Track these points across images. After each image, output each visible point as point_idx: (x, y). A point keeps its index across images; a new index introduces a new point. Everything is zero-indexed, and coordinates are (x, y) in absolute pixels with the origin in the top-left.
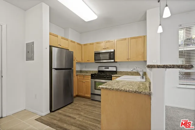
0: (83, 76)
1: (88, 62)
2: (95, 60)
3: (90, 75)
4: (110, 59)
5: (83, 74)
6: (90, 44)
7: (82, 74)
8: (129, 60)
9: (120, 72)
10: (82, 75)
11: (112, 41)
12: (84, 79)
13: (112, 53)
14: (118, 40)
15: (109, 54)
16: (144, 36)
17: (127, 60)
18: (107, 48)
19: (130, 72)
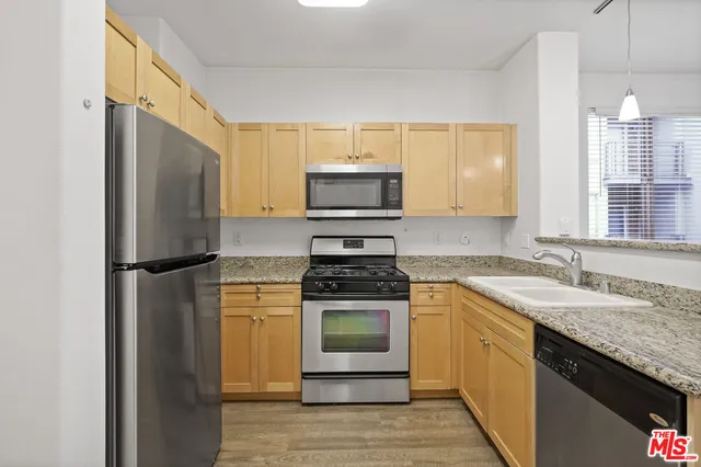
0: (253, 288)
1: (266, 214)
2: (309, 207)
3: (299, 280)
4: (385, 205)
5: (253, 280)
6: (280, 128)
7: (246, 280)
8: (460, 213)
9: (410, 258)
10: (251, 283)
11: (390, 128)
12: (260, 303)
13: (396, 181)
14: (414, 128)
15: (380, 181)
16: (512, 127)
17: (453, 213)
18: (369, 156)
19: (447, 259)
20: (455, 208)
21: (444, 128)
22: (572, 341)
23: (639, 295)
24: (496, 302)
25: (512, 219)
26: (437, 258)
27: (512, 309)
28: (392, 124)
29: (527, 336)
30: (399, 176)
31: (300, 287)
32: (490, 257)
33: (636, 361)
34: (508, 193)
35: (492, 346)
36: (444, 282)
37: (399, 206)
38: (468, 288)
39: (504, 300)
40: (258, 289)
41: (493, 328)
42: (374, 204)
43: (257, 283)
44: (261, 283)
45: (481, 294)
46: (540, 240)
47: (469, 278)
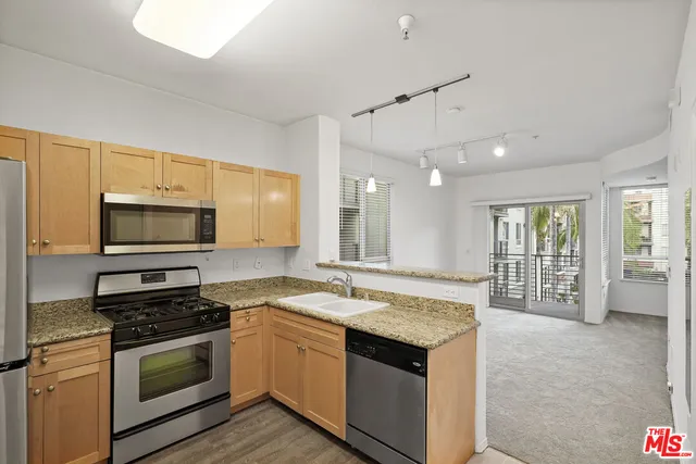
0: (35, 353)
1: (35, 251)
3: (108, 329)
4: (198, 238)
5: (35, 341)
6: (60, 142)
8: (261, 244)
11: (202, 163)
12: (47, 369)
13: (209, 217)
14: (226, 167)
15: (194, 215)
16: (297, 176)
17: (256, 244)
18: (180, 188)
19: (244, 283)
20: (258, 241)
21: (249, 170)
22: (375, 336)
23: (382, 300)
24: (314, 318)
25: (297, 247)
26: (236, 283)
27: (329, 322)
28: (205, 160)
29: (340, 338)
30: (212, 212)
31: (109, 337)
32: (277, 278)
33: (408, 339)
34: (294, 229)
35: (308, 351)
36: (258, 306)
37: (212, 240)
38: (284, 309)
39: (321, 316)
40: (43, 351)
41: (307, 336)
42: (187, 238)
43: (42, 345)
44: (48, 344)
45: (299, 314)
46: (319, 265)
47: (279, 300)
